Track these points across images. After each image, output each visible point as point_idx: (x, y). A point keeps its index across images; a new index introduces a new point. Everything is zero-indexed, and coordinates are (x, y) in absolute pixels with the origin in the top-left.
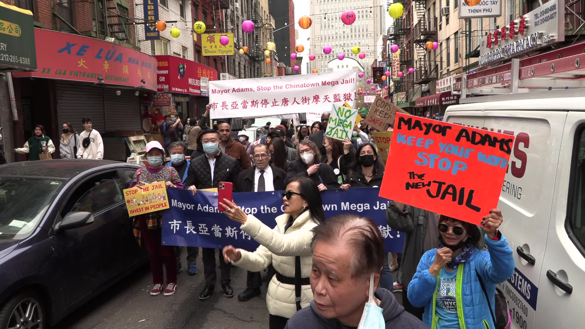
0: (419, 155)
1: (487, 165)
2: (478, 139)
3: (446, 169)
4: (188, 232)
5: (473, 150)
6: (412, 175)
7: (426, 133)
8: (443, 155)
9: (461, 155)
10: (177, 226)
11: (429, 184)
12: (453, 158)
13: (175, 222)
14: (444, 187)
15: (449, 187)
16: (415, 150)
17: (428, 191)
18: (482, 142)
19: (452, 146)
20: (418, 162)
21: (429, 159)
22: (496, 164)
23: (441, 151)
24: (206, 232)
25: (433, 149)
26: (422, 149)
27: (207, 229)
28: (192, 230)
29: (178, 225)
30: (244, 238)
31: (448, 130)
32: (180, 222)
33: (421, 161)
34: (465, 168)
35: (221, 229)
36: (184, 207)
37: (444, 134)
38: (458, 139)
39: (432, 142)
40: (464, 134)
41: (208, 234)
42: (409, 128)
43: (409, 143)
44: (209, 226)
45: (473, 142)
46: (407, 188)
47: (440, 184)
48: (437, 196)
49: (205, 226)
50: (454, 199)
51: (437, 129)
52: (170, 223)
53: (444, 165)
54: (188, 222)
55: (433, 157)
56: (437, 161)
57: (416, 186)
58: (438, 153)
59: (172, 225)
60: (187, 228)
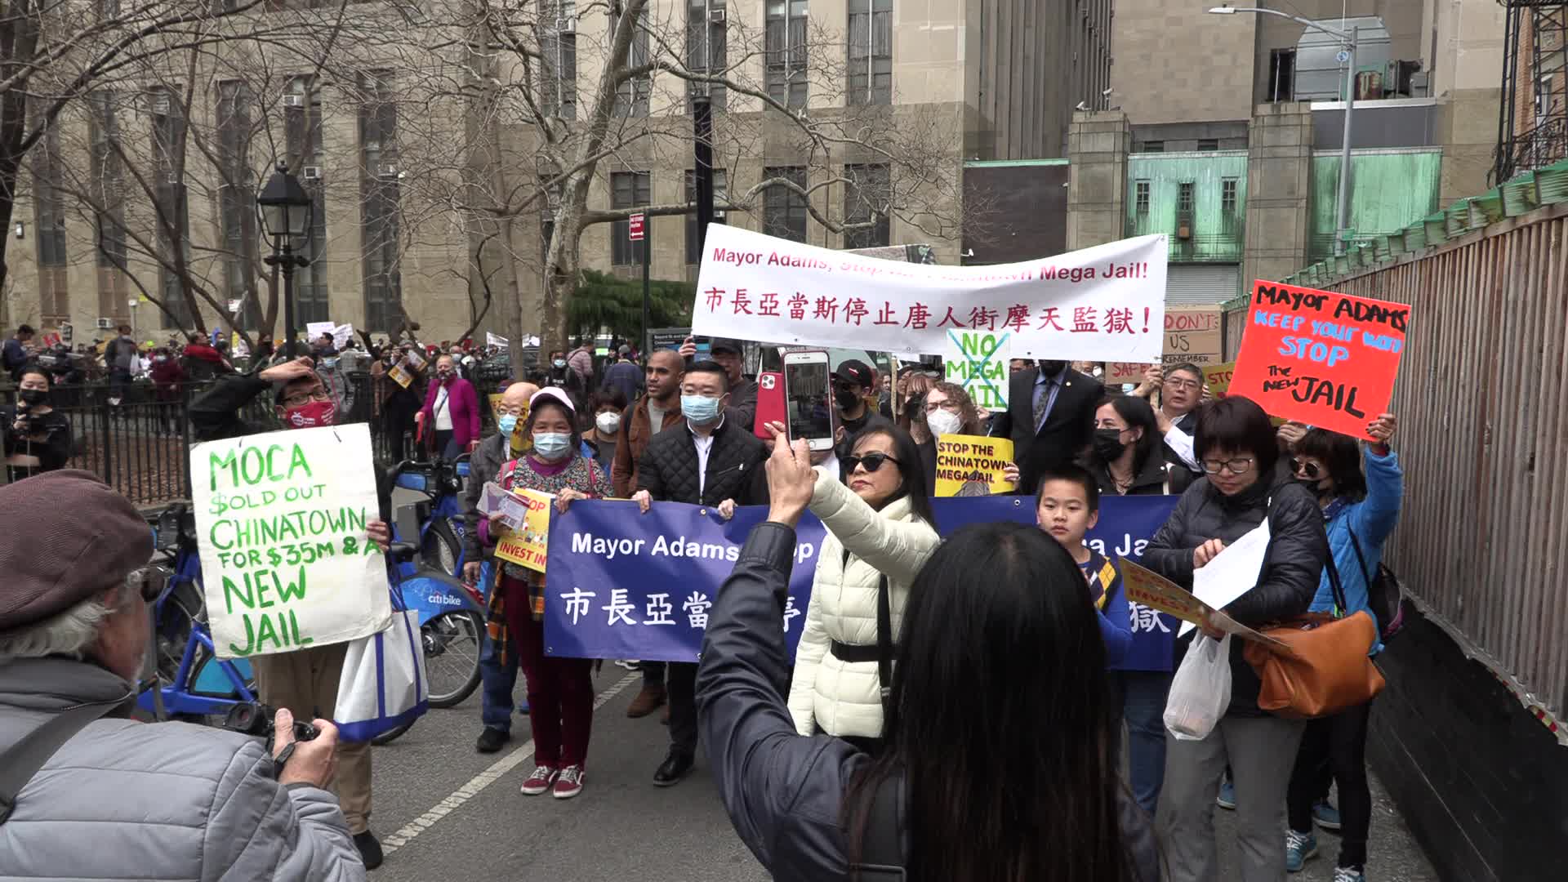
0: (1285, 340)
1: (1376, 350)
2: (1363, 312)
3: (1321, 359)
4: (611, 621)
5: (1357, 330)
6: (1273, 370)
7: (1295, 307)
8: (1317, 339)
9: (1340, 338)
10: (581, 606)
11: (1296, 383)
12: (1330, 342)
13: (578, 593)
14: (1316, 385)
15: (1322, 385)
16: (1279, 332)
17: (1294, 392)
18: (1369, 317)
19: (1329, 324)
20: (1282, 351)
21: (1297, 345)
22: (1385, 348)
23: (1315, 332)
24: (667, 617)
25: (1305, 331)
26: (1290, 332)
27: (669, 606)
28: (623, 615)
29: (586, 603)
31: (1324, 301)
32: (592, 594)
33: (1287, 348)
34: (1346, 355)
35: (709, 605)
36: (613, 551)
37: (1318, 308)
38: (1337, 314)
39: (1303, 320)
40: (1345, 307)
41: (672, 622)
42: (1272, 302)
43: (1272, 325)
44: (677, 599)
45: (1357, 318)
46: (1266, 390)
47: (1312, 380)
48: (1306, 398)
49: (666, 600)
50: (1329, 403)
51: (1310, 301)
52: (564, 596)
53: (1318, 353)
54: (614, 592)
55: (1304, 342)
56: (1308, 347)
57: (1278, 385)
58: (1310, 336)
59: (569, 603)
60: (611, 609)
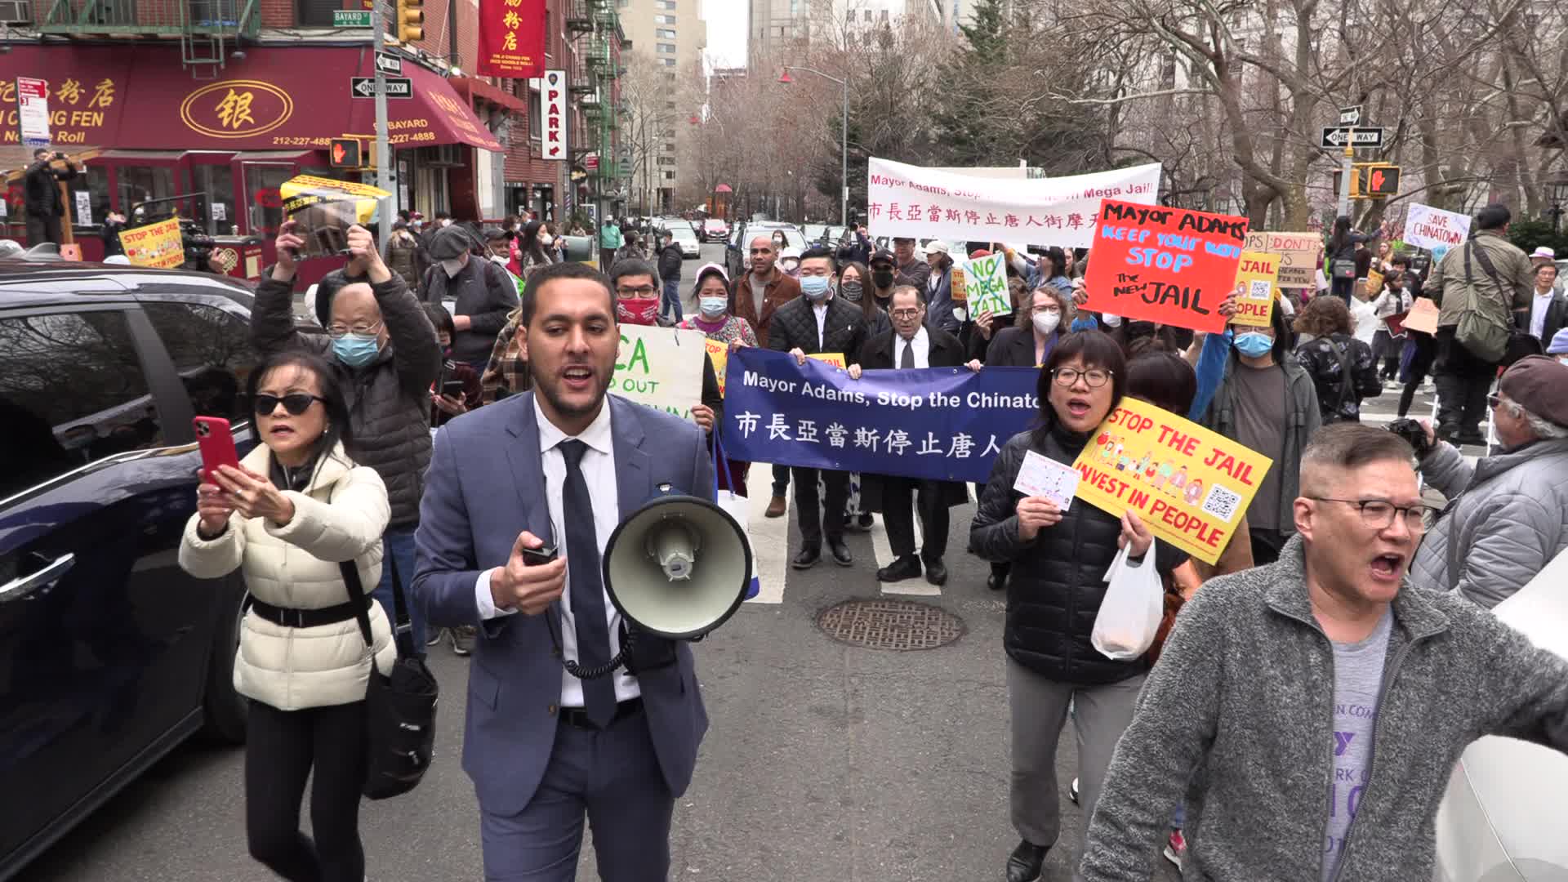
0: (1132, 251)
1: (1217, 257)
2: (1205, 225)
3: (1167, 266)
4: (772, 436)
5: (1199, 240)
6: (1122, 277)
7: (1141, 222)
8: (1163, 249)
9: (1184, 247)
10: (751, 425)
11: (1144, 287)
12: (1175, 252)
13: (748, 415)
14: (1163, 289)
15: (1170, 288)
16: (1125, 245)
17: (1143, 296)
18: (1211, 228)
19: (1173, 236)
20: (1129, 261)
21: (1144, 255)
22: (1226, 255)
23: (1160, 244)
24: (813, 437)
25: (1151, 242)
26: (1137, 244)
27: (815, 430)
28: (781, 432)
29: (754, 422)
30: (890, 450)
31: (1168, 217)
32: (759, 417)
33: (1134, 258)
34: (1190, 262)
35: (845, 432)
36: (774, 387)
37: (1164, 222)
38: (1181, 227)
39: (1148, 233)
40: (1188, 220)
41: (817, 441)
42: (1119, 218)
43: (1119, 238)
44: (821, 426)
45: (1200, 230)
46: (1116, 295)
47: (1159, 285)
48: (1155, 300)
49: (812, 426)
50: (1176, 303)
51: (1155, 216)
52: (737, 417)
53: (1164, 261)
54: (775, 416)
55: (1150, 252)
56: (1154, 257)
57: (1127, 291)
58: (1156, 247)
59: (742, 422)
60: (773, 427)
